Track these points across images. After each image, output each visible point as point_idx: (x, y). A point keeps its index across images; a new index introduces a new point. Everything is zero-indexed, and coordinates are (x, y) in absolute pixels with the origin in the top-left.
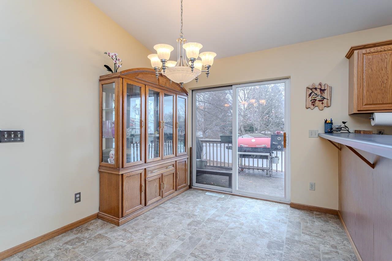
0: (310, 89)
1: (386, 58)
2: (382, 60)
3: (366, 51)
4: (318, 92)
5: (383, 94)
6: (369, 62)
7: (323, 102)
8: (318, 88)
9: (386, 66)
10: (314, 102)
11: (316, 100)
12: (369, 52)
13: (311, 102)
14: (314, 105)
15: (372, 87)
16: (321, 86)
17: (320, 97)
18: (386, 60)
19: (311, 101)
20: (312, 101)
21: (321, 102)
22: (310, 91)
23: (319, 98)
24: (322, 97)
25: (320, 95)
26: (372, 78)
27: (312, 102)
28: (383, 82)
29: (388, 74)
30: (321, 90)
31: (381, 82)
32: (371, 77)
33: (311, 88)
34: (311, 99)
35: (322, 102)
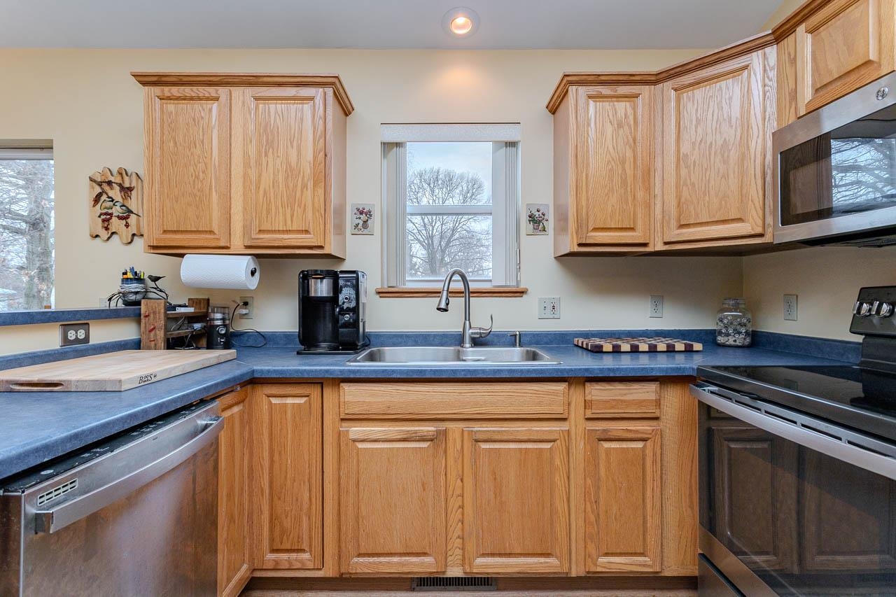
0: (95, 181)
1: (202, 118)
2: (194, 120)
3: (163, 91)
4: (116, 193)
5: (197, 208)
6: (169, 121)
7: (129, 221)
8: (117, 183)
9: (201, 137)
10: (106, 219)
11: (111, 215)
12: (169, 95)
13: (100, 220)
14: (107, 229)
15: (176, 186)
16: (122, 178)
17: (121, 206)
18: (201, 122)
19: (99, 217)
20: (103, 217)
21: (124, 222)
22: (98, 190)
23: (117, 210)
24: (124, 208)
25: (121, 200)
26: (176, 162)
27: (104, 221)
28: (197, 177)
29: (206, 158)
30: (122, 188)
31: (194, 178)
32: (174, 162)
33: (99, 180)
34: (99, 212)
35: (127, 223)
